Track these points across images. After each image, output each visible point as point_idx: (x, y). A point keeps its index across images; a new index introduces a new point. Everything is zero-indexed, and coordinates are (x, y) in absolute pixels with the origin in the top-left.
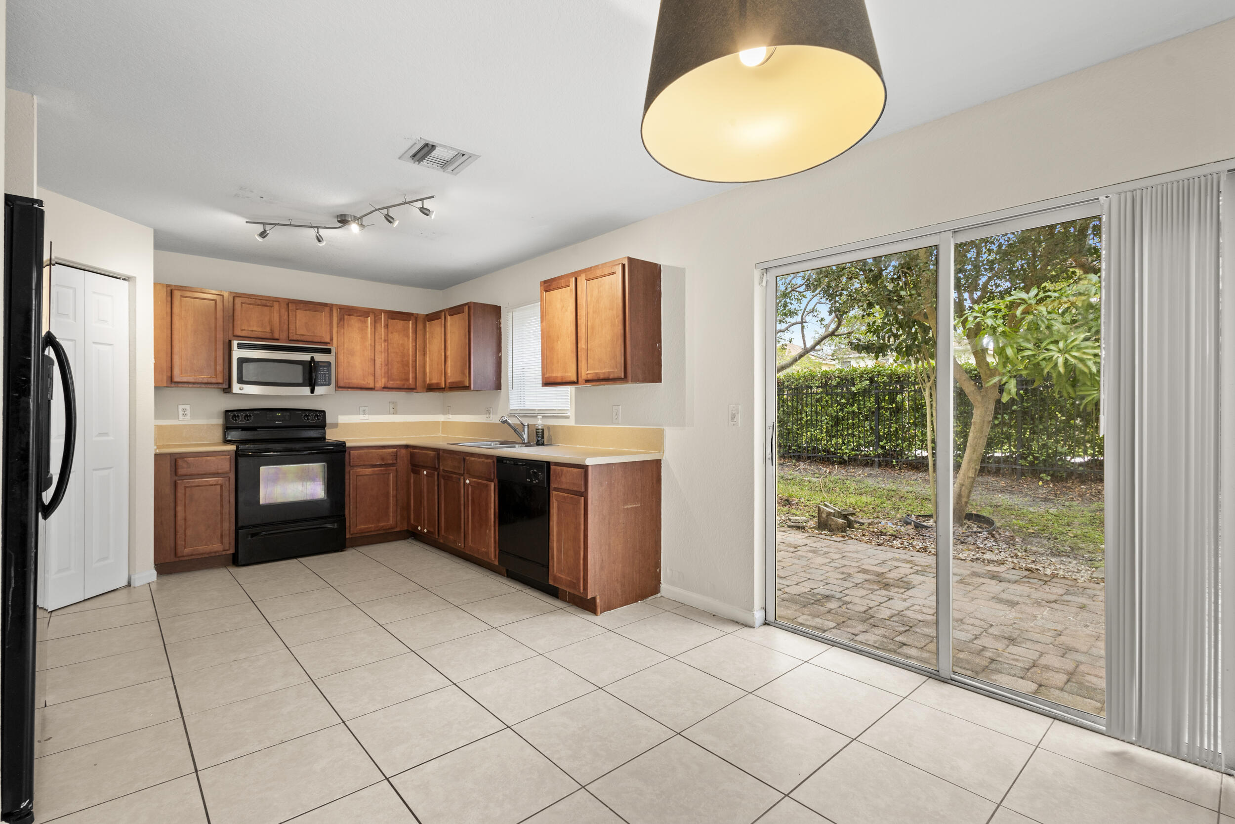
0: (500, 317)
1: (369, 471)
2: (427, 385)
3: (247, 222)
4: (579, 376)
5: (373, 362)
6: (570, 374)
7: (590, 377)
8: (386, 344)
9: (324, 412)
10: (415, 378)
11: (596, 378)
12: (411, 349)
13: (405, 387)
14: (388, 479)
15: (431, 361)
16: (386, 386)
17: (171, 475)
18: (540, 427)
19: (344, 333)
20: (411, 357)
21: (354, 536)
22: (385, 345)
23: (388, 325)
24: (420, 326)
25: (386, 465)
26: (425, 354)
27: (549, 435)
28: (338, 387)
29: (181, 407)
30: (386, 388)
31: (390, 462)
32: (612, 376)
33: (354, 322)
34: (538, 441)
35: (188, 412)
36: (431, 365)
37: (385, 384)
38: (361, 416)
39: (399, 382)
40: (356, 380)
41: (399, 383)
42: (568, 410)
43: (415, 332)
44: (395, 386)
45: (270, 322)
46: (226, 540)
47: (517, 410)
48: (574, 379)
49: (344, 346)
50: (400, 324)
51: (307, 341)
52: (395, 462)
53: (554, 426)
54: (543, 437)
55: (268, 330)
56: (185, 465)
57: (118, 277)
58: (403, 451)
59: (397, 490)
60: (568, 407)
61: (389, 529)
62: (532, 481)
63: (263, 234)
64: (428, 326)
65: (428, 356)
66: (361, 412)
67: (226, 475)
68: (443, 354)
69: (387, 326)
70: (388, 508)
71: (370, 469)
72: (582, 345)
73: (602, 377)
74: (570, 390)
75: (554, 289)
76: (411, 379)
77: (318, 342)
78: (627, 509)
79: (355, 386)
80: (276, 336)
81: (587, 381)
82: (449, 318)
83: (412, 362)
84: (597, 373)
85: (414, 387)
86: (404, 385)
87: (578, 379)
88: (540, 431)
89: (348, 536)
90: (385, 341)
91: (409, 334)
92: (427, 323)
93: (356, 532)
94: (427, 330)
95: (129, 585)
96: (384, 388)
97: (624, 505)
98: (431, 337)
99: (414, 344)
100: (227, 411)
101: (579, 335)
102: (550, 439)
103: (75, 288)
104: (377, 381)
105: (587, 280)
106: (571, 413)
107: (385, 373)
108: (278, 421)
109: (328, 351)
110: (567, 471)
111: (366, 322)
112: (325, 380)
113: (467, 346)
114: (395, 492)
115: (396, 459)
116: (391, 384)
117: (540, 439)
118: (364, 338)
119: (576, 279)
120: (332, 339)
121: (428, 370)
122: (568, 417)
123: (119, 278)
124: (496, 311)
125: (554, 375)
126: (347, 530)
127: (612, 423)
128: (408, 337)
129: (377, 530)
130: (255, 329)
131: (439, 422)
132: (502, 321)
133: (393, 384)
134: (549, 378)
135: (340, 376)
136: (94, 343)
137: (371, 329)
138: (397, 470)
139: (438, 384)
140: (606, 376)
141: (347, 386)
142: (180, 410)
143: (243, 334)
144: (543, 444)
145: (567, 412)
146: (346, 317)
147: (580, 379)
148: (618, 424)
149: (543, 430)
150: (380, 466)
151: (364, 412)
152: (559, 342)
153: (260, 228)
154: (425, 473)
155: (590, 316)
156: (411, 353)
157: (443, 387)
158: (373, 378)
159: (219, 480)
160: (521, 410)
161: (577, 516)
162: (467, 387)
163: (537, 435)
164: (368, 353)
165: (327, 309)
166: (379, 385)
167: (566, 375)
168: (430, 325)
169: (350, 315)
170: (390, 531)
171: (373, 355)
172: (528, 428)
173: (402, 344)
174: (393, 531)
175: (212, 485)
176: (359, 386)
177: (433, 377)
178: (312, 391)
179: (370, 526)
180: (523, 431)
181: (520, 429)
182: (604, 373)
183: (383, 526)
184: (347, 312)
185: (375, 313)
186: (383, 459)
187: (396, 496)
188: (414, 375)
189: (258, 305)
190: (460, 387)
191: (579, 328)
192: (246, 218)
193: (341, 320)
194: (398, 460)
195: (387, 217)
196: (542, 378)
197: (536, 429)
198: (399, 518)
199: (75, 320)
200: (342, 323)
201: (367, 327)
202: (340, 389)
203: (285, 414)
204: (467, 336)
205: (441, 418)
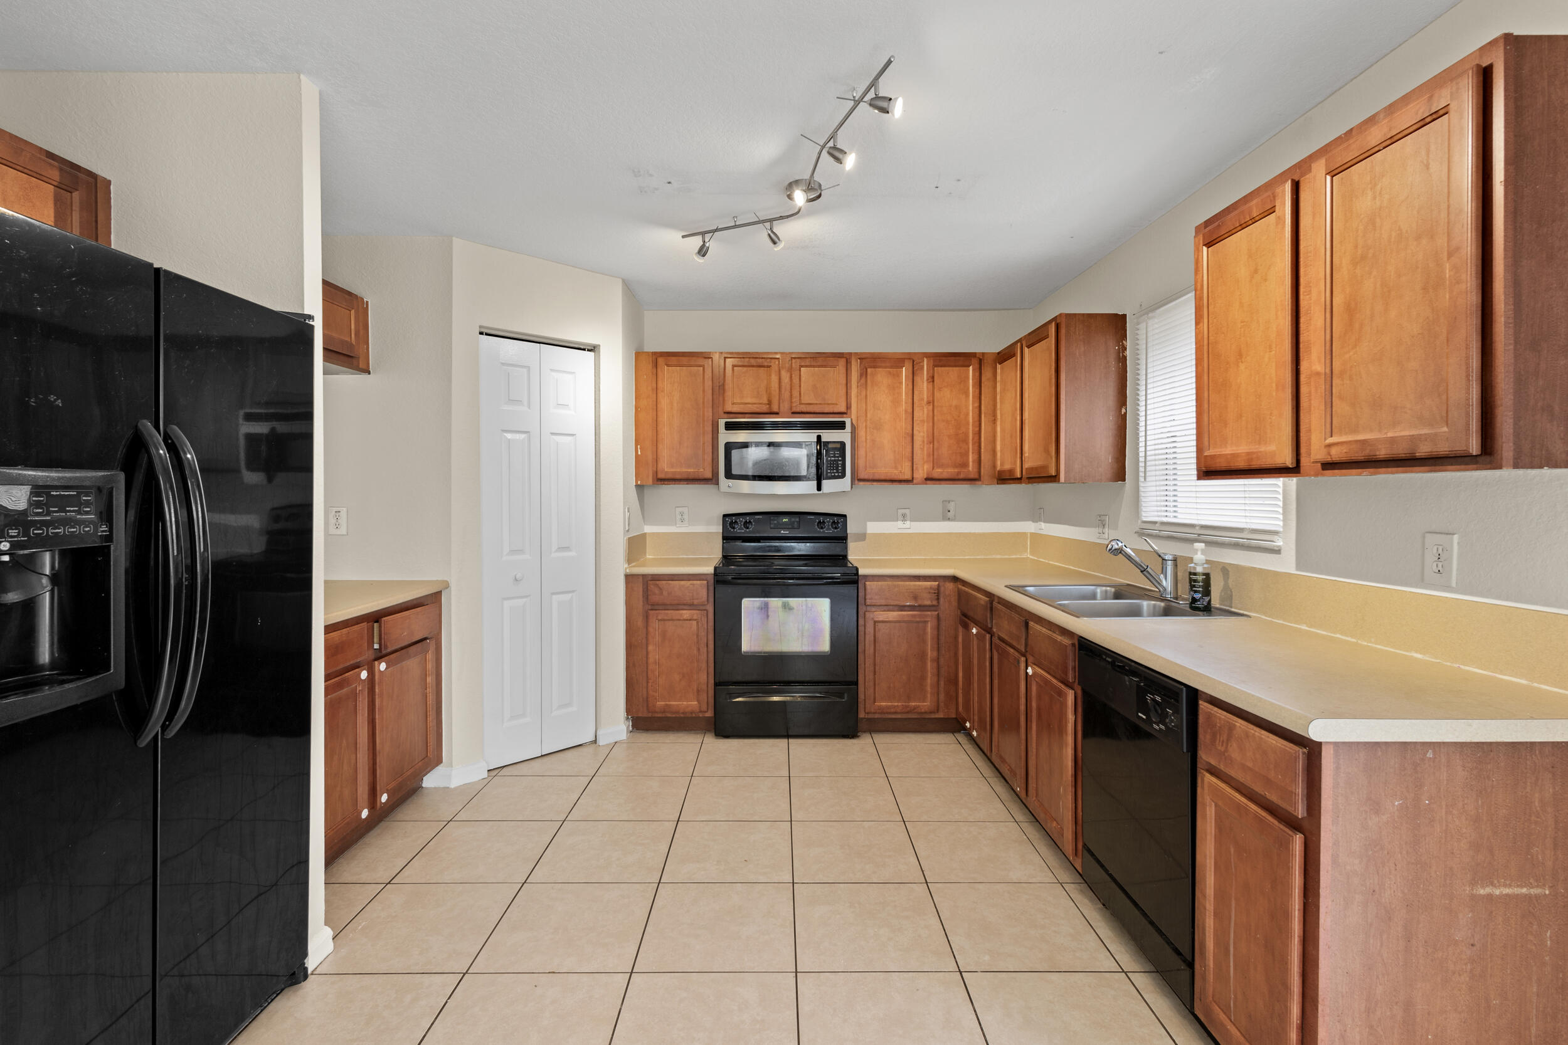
0: (1124, 337)
1: (893, 615)
2: (997, 472)
3: (683, 237)
4: (1303, 450)
5: (909, 439)
6: (1272, 448)
7: (1337, 454)
8: (931, 407)
9: (845, 516)
10: (979, 462)
11: (1360, 456)
12: (971, 414)
13: (962, 476)
14: (925, 629)
15: (1003, 430)
16: (930, 476)
17: (643, 602)
18: (1199, 569)
19: (866, 396)
20: (971, 427)
21: (870, 716)
22: (928, 410)
23: (933, 377)
24: (987, 374)
25: (921, 608)
26: (994, 421)
27: (1226, 588)
28: (856, 479)
29: (679, 510)
30: (929, 479)
31: (928, 603)
32: (1423, 450)
33: (881, 377)
34: (1194, 600)
35: (686, 517)
36: (1003, 439)
37: (928, 474)
38: (900, 524)
39: (951, 470)
40: (884, 471)
41: (949, 471)
42: (1276, 533)
43: (979, 384)
44: (945, 476)
45: (768, 389)
46: (704, 697)
47: (1155, 523)
48: (1288, 460)
49: (866, 416)
50: (951, 373)
51: (814, 413)
52: (935, 603)
53: (1237, 567)
54: (1207, 592)
55: (765, 401)
56: (657, 591)
57: (582, 347)
58: (950, 586)
59: (938, 650)
60: (1277, 524)
61: (926, 713)
62: (1149, 721)
63: (703, 251)
64: (999, 371)
65: (998, 423)
66: (900, 517)
67: (701, 608)
68: (1018, 418)
69: (932, 379)
70: (923, 678)
71: (896, 614)
72: (1313, 363)
73: (1382, 453)
74: (1277, 484)
75: (1231, 233)
76: (971, 464)
77: (831, 413)
78: (1490, 897)
79: (883, 477)
80: (775, 409)
81: (1329, 466)
82: (1026, 350)
83: (974, 434)
84: (1364, 442)
85: (976, 476)
86: (959, 473)
87: (1298, 461)
88: (1200, 578)
89: (862, 715)
90: (928, 403)
91: (968, 389)
92: (999, 366)
93: (873, 711)
94: (998, 378)
95: (595, 741)
96: (927, 479)
97: (1473, 883)
98: (1003, 390)
99: (977, 405)
100: (725, 516)
101: (1302, 338)
102: (1228, 596)
103: (529, 367)
104: (917, 468)
105: (1333, 173)
106: (1287, 543)
107: (928, 455)
108: (784, 529)
109: (841, 426)
110: (1247, 735)
111: (899, 375)
112: (837, 469)
113: (1053, 399)
114: (935, 654)
115: (938, 599)
116: (938, 472)
117: (1198, 596)
118: (896, 402)
119: (1296, 187)
120: (848, 407)
121: (998, 448)
122: (1277, 551)
123: (584, 350)
124: (1117, 324)
125: (1228, 450)
126: (861, 706)
127: (1422, 582)
128: (967, 396)
129: (908, 712)
130: (749, 400)
131: (1025, 534)
132: (1129, 344)
133: (942, 473)
134: (1213, 457)
135: (861, 463)
136: (552, 434)
137: (907, 385)
138: (938, 618)
139: (1011, 471)
140: (1401, 451)
141: (871, 477)
142: (677, 513)
143: (735, 409)
144: (1207, 610)
145: (1275, 538)
146: (869, 370)
147: (1304, 461)
148: (1447, 588)
149: (1207, 576)
150: (912, 608)
151: (904, 518)
152: (1242, 367)
153: (697, 241)
154: (974, 631)
155: (1341, 275)
156: (971, 420)
157: (1019, 476)
158: (910, 464)
159: (695, 614)
160: (1163, 523)
161: (1280, 884)
162: (1051, 477)
163: (1192, 586)
164: (903, 425)
165: (842, 362)
166: (920, 474)
167: (1263, 449)
168: (1002, 369)
169: (875, 367)
170: (927, 716)
171: (910, 427)
172: (1176, 566)
173: (956, 407)
174: (933, 716)
175: (687, 620)
176: (888, 478)
177: (1006, 461)
178: (819, 488)
179: (896, 704)
180: (1164, 571)
181: (1154, 567)
182: (1393, 441)
183: (915, 708)
184: (871, 362)
185: (912, 360)
186: (915, 598)
187: (937, 660)
188: (976, 457)
189: (753, 366)
190: (1044, 477)
191: (1302, 320)
192: (682, 230)
193: (861, 375)
194: (942, 600)
195: (831, 151)
196: (1198, 458)
197: (1190, 574)
198: (942, 697)
199: (529, 407)
200: (863, 380)
201: (901, 383)
202: (861, 483)
203: (793, 520)
204: (1053, 381)
205: (1029, 527)
